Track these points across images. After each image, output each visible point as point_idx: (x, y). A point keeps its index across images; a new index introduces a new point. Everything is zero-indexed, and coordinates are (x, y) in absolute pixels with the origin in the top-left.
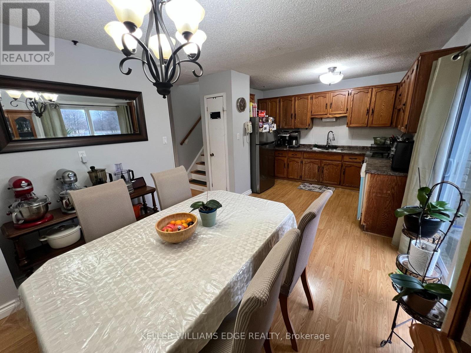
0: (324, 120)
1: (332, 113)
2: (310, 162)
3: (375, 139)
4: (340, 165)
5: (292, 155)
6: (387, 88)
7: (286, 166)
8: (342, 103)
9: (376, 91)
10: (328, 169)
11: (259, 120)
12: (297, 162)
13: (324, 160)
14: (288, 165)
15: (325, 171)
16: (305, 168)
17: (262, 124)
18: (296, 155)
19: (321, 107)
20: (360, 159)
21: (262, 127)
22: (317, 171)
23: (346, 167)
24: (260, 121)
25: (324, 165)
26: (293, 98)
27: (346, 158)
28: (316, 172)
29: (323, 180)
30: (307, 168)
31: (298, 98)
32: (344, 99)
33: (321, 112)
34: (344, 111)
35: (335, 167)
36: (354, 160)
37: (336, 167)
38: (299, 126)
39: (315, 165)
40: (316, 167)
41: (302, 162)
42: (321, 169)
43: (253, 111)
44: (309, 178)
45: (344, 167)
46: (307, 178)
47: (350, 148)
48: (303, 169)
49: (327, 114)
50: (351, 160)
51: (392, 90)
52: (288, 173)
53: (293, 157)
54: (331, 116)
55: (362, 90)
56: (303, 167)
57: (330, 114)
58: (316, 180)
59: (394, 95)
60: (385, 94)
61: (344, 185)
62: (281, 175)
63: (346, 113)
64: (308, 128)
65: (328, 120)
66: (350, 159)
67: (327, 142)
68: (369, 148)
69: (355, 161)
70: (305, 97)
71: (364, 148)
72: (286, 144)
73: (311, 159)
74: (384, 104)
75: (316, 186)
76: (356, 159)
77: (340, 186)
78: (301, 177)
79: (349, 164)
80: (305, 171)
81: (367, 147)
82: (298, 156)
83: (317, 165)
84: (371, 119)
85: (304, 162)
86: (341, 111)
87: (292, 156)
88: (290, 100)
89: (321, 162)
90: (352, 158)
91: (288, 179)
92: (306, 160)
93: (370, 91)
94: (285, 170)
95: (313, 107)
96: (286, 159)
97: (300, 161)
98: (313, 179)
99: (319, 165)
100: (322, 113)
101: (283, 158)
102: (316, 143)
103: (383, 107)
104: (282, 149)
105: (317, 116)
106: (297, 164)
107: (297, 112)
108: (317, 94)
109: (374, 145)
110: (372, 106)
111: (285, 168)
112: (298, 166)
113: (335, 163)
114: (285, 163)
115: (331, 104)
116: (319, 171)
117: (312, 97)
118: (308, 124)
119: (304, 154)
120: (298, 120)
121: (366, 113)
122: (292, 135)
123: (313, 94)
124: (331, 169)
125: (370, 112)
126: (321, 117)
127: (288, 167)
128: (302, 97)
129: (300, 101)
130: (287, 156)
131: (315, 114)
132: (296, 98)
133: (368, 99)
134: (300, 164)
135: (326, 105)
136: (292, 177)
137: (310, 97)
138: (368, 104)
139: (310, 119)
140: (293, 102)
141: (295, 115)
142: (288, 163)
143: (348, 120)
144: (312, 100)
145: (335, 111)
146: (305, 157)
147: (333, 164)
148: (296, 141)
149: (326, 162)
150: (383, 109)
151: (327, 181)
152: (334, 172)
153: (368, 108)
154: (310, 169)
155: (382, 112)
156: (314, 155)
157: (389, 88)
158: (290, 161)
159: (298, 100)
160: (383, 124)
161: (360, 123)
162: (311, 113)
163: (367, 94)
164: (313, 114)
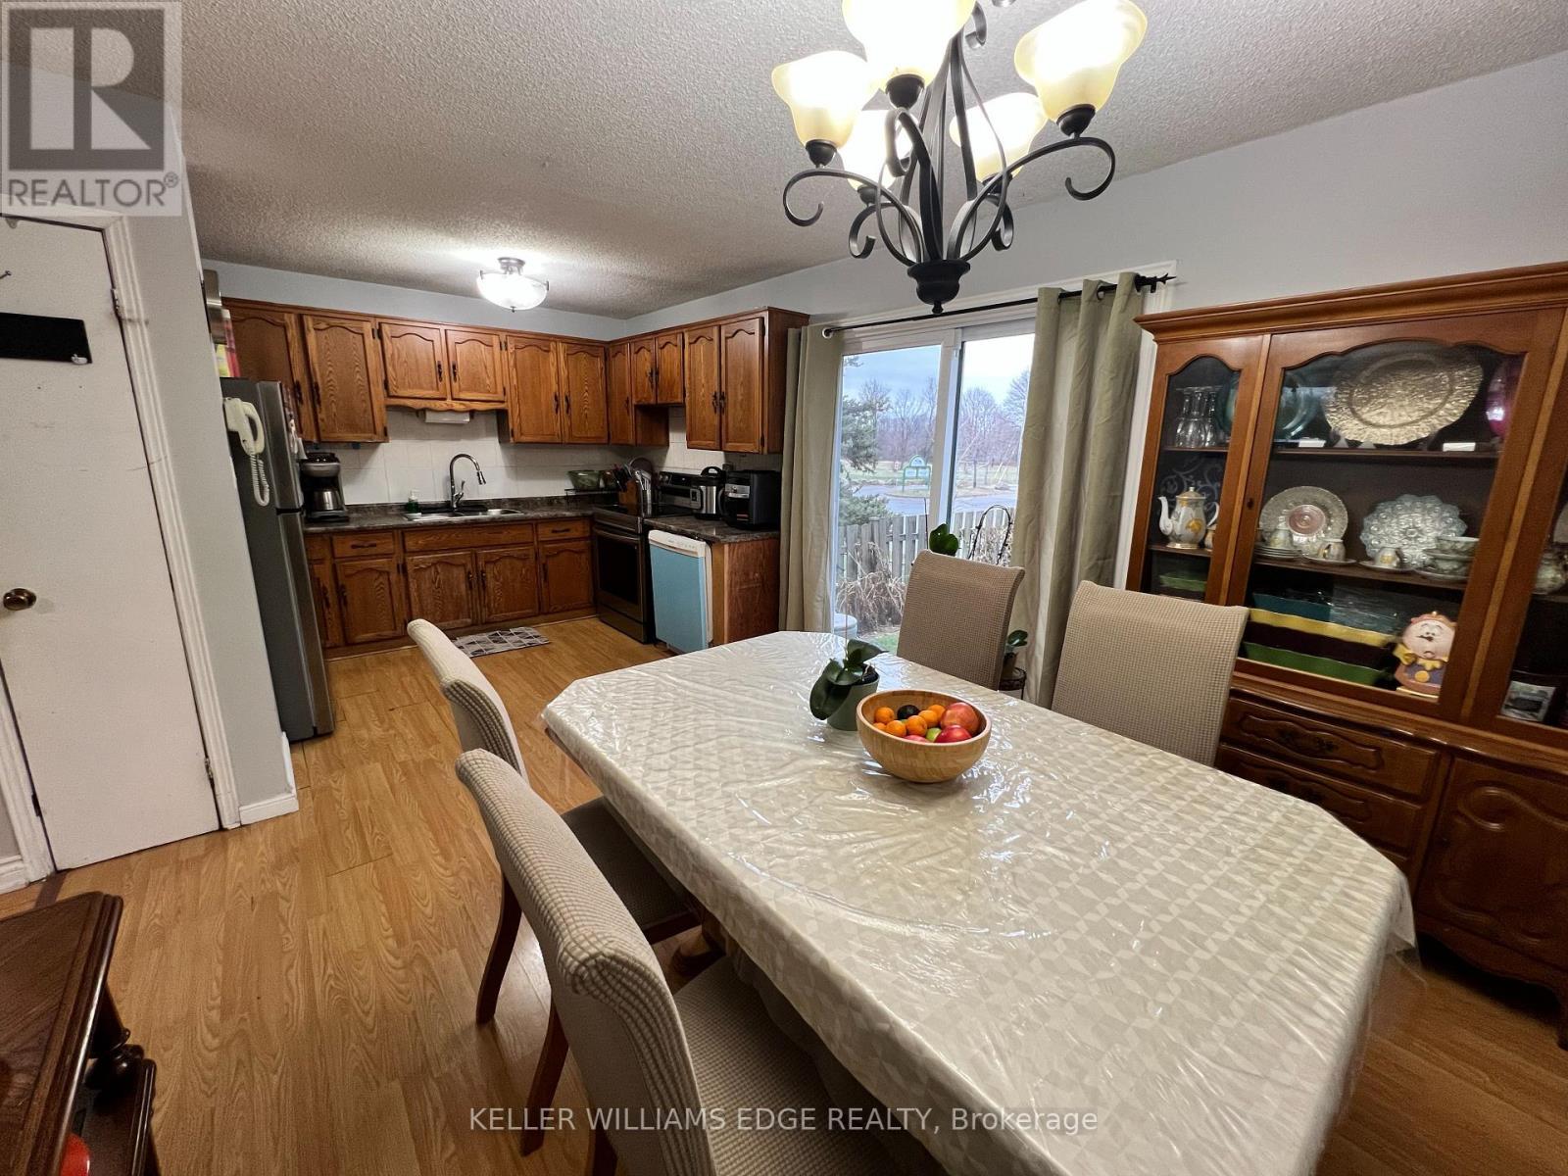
0: (430, 417)
1: (462, 396)
2: (434, 564)
3: (573, 475)
4: (532, 553)
5: (354, 547)
6: (586, 348)
7: (332, 597)
8: (485, 368)
9: (564, 351)
10: (499, 573)
12: (381, 573)
13: (482, 547)
14: (340, 590)
15: (491, 583)
16: (418, 589)
18: (374, 545)
19: (418, 370)
22: (463, 587)
23: (547, 556)
25: (486, 563)
27: (545, 533)
28: (464, 593)
29: (490, 614)
30: (426, 586)
31: (316, 323)
32: (489, 357)
33: (421, 389)
34: (496, 393)
35: (519, 564)
37: (521, 564)
38: (342, 433)
39: (455, 570)
40: (459, 574)
41: (403, 569)
42: (477, 582)
45: (542, 560)
47: (516, 503)
48: (414, 594)
49: (444, 399)
50: (556, 536)
51: (596, 357)
52: (343, 624)
53: (360, 558)
54: (457, 405)
55: (532, 342)
56: (413, 586)
57: (453, 399)
58: (469, 621)
59: (601, 368)
60: (585, 363)
61: (552, 609)
63: (503, 402)
65: (447, 418)
66: (554, 532)
67: (453, 491)
69: (568, 535)
70: (347, 324)
71: (550, 501)
73: (436, 552)
74: (586, 388)
76: (567, 530)
77: (541, 618)
79: (552, 549)
80: (420, 601)
81: (557, 499)
82: (380, 551)
83: (461, 569)
84: (567, 422)
85: (410, 568)
86: (489, 392)
87: (354, 552)
88: (273, 323)
89: (474, 557)
90: (557, 528)
91: (349, 647)
92: (418, 558)
93: (551, 348)
94: (332, 613)
95: (390, 369)
96: (326, 570)
97: (392, 567)
98: (458, 618)
99: (469, 566)
100: (425, 394)
102: (413, 498)
103: (586, 394)
105: (409, 403)
106: (381, 580)
107: (322, 376)
108: (395, 321)
109: (571, 493)
110: (564, 389)
111: (328, 605)
112: (387, 589)
113: (515, 551)
114: (324, 588)
115: (454, 367)
116: (471, 588)
117: (380, 331)
118: (380, 429)
119: (407, 539)
120: (334, 410)
121: (554, 407)
122: (315, 469)
123: (379, 320)
124: (508, 573)
125: (563, 403)
126: (423, 406)
127: (342, 600)
128: (333, 322)
129: (323, 334)
130: (329, 556)
131: (401, 393)
132: (309, 322)
133: (553, 370)
134: (394, 577)
135: (439, 366)
136: (370, 635)
137: (368, 327)
138: (554, 381)
139: (384, 409)
140: (293, 333)
141: (314, 389)
142: (340, 583)
143: (513, 422)
144: (379, 341)
145: (468, 390)
146: (414, 548)
147: (512, 556)
148: (337, 493)
149: (491, 554)
150: (586, 399)
151: (501, 612)
152: (519, 579)
153: (555, 393)
154: (439, 587)
155: (586, 406)
156: (446, 536)
157: (591, 349)
158: (347, 576)
159: (315, 329)
160: (593, 438)
161: (545, 433)
162: (387, 387)
163: (546, 354)
164: (396, 394)
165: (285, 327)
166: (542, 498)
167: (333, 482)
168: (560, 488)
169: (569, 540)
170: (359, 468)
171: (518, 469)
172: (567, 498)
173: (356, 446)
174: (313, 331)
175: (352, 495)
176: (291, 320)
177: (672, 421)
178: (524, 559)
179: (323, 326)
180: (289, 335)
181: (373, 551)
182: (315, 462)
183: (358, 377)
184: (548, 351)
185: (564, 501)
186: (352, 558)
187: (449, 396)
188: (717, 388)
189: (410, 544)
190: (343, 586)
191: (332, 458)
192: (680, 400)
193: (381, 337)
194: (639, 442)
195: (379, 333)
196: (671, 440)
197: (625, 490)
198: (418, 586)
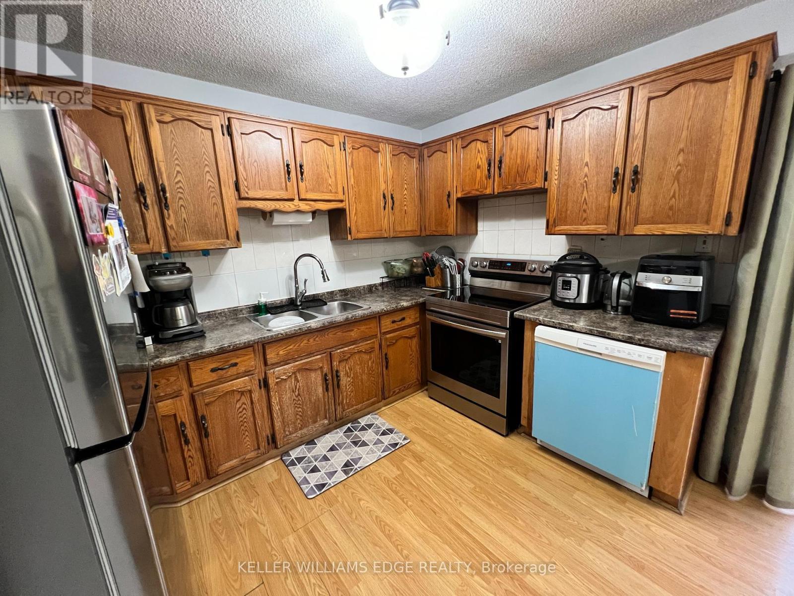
0: (278, 219)
1: (307, 196)
2: (294, 373)
4: (377, 346)
5: (213, 370)
6: (406, 150)
7: (191, 432)
8: (328, 167)
9: (390, 153)
10: (351, 369)
12: (242, 393)
13: (337, 347)
14: (200, 422)
15: (344, 381)
16: (280, 402)
18: (235, 364)
19: (268, 171)
20: (410, 318)
22: (320, 390)
23: (388, 346)
25: (340, 362)
27: (386, 324)
28: (321, 395)
29: (343, 410)
30: (287, 397)
31: (159, 114)
32: (331, 157)
33: (271, 190)
34: (336, 192)
35: (366, 357)
36: (401, 322)
37: (368, 357)
38: (191, 240)
39: (313, 375)
40: (316, 378)
41: (265, 384)
42: (331, 381)
44: (301, 429)
45: (384, 349)
46: (296, 431)
48: (276, 408)
49: (292, 200)
50: (395, 326)
51: (413, 158)
52: (204, 457)
53: (221, 381)
54: (303, 206)
55: (367, 143)
56: (275, 401)
57: (300, 200)
58: (326, 422)
59: (417, 169)
60: (405, 163)
61: (391, 393)
63: (342, 201)
65: (292, 220)
66: (394, 322)
67: (297, 288)
69: (404, 323)
70: (194, 118)
73: (295, 360)
74: (406, 186)
76: (403, 319)
78: (273, 440)
79: (392, 338)
80: (282, 413)
81: (375, 285)
82: (241, 369)
83: (319, 373)
85: (272, 382)
86: (331, 192)
87: (214, 376)
88: (108, 113)
89: (329, 359)
90: (396, 319)
91: (211, 476)
92: (278, 370)
93: (381, 149)
94: (192, 451)
95: (240, 169)
96: (181, 404)
97: (254, 385)
98: (315, 422)
99: (325, 369)
103: (406, 192)
105: (260, 205)
106: (243, 399)
107: (169, 177)
108: (243, 116)
109: (385, 280)
110: (390, 188)
111: (187, 442)
112: (248, 407)
113: (363, 346)
114: (183, 424)
115: (301, 166)
116: (327, 390)
117: (229, 127)
118: (232, 234)
119: (268, 351)
120: (184, 216)
121: (382, 205)
122: (165, 283)
123: (229, 115)
124: (357, 368)
125: (389, 200)
126: (273, 208)
127: (203, 431)
128: (177, 113)
129: (169, 128)
130: (185, 386)
131: (252, 194)
132: (151, 113)
133: (381, 170)
134: (255, 396)
135: (288, 165)
136: (234, 462)
137: (217, 122)
138: (382, 180)
139: (236, 213)
140: (133, 124)
141: (161, 191)
142: (200, 415)
143: (352, 220)
144: (228, 138)
145: (313, 190)
146: (274, 361)
147: (361, 351)
148: (190, 305)
149: (343, 352)
150: (405, 196)
151: (353, 406)
152: (366, 372)
153: (384, 191)
154: (299, 395)
155: (405, 203)
156: (305, 342)
157: (410, 151)
158: (207, 405)
159: (159, 122)
160: (411, 231)
161: (375, 230)
162: (237, 188)
163: (376, 154)
164: (246, 195)
165: (122, 118)
166: (364, 287)
167: (185, 296)
168: (376, 276)
169: (405, 328)
170: (210, 274)
172: (382, 284)
173: (206, 253)
174: (156, 125)
175: (204, 303)
176: (129, 109)
177: (481, 212)
178: (369, 352)
179: (167, 118)
180: (128, 128)
181: (233, 370)
182: (165, 274)
183: (208, 177)
184: (377, 152)
185: (380, 288)
186: (211, 385)
187: (297, 197)
188: (619, 163)
189: (271, 356)
190: (203, 417)
191: (183, 269)
192: (538, 185)
193: (230, 134)
194: (459, 232)
195: (229, 130)
196: (480, 228)
197: (433, 275)
198: (279, 398)
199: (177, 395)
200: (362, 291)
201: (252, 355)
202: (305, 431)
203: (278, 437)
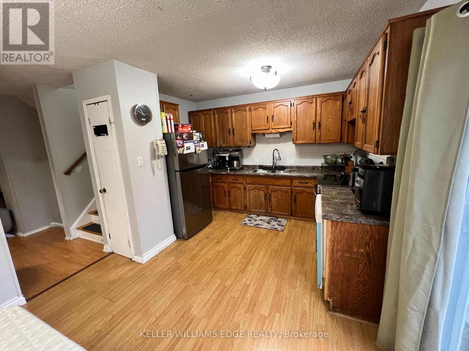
0: (266, 136)
1: (275, 127)
2: (255, 189)
3: (325, 157)
4: (290, 191)
5: (233, 179)
6: (332, 98)
7: (227, 194)
8: (285, 115)
9: (320, 101)
10: (276, 196)
11: (176, 137)
12: (239, 189)
13: (272, 185)
14: (229, 192)
15: (273, 199)
16: (249, 196)
17: (181, 142)
18: (238, 180)
19: (261, 120)
20: (311, 183)
21: (183, 146)
22: (263, 199)
23: (296, 193)
24: (178, 138)
25: (271, 191)
26: (229, 110)
27: (296, 183)
28: (263, 201)
29: (272, 210)
30: (251, 195)
32: (286, 110)
33: (262, 127)
34: (288, 125)
36: (305, 184)
37: (285, 194)
38: (239, 143)
40: (262, 193)
41: (245, 188)
42: (268, 197)
43: (167, 125)
44: (255, 208)
45: (294, 194)
46: (253, 209)
47: (299, 168)
48: (248, 198)
49: (269, 129)
50: (301, 185)
51: (338, 100)
52: (230, 202)
53: (234, 183)
54: (273, 131)
55: (305, 100)
56: (248, 195)
57: (272, 129)
58: (264, 211)
59: (340, 106)
60: (331, 104)
61: (296, 215)
62: (222, 206)
63: (290, 128)
64: (251, 147)
65: (271, 136)
66: (300, 183)
67: (274, 162)
68: (320, 168)
70: (242, 108)
71: (314, 168)
72: (227, 166)
73: (256, 184)
74: (331, 116)
75: (264, 218)
76: (307, 183)
77: (292, 217)
78: (246, 207)
79: (300, 190)
80: (250, 200)
81: (317, 167)
82: (240, 182)
83: (263, 192)
84: (318, 134)
85: (247, 189)
86: (285, 124)
87: (233, 181)
88: (226, 113)
89: (267, 188)
90: (302, 182)
91: (230, 209)
92: (250, 186)
93: (314, 101)
94: (227, 199)
95: (253, 121)
96: (226, 185)
97: (242, 187)
98: (260, 209)
99: (265, 191)
100: (264, 128)
101: (222, 184)
102: (261, 164)
103: (330, 119)
104: (220, 173)
105: (260, 132)
106: (239, 191)
107: (235, 126)
108: (255, 104)
109: (323, 165)
110: (318, 118)
111: (226, 196)
112: (240, 194)
113: (283, 188)
114: (226, 191)
115: (273, 116)
116: (266, 199)
118: (249, 142)
119: (247, 179)
120: (238, 136)
121: (313, 127)
122: (232, 154)
123: (251, 105)
124: (280, 197)
125: (317, 125)
126: (263, 132)
127: (229, 195)
128: (239, 109)
129: (237, 113)
130: (227, 181)
131: (255, 129)
132: (233, 110)
134: (243, 191)
135: (268, 118)
136: (235, 207)
137: (248, 108)
138: (313, 117)
139: (251, 135)
140: (229, 114)
141: (233, 130)
142: (229, 190)
143: (294, 136)
144: (250, 112)
145: (278, 125)
146: (249, 182)
147: (281, 190)
148: (238, 162)
149: (273, 188)
150: (330, 122)
151: (276, 211)
152: (284, 200)
153: (314, 121)
154: (255, 197)
155: (329, 125)
156: (259, 179)
157: (335, 98)
158: (231, 188)
159: (234, 112)
160: (333, 140)
161: (308, 139)
162: (252, 128)
163: (311, 104)
164: (254, 129)
165: (228, 113)
166: (310, 167)
167: (237, 159)
168: (319, 162)
169: (308, 187)
170: (249, 154)
171: (301, 154)
174: (234, 113)
175: (246, 162)
178: (287, 192)
179: (236, 111)
181: (237, 181)
182: (232, 152)
183: (244, 125)
184: (312, 103)
186: (232, 183)
191: (237, 151)
192: (354, 117)
195: (250, 110)
198: (249, 195)
199: (225, 183)
200: (308, 168)
201: (243, 179)
202: (256, 210)
203: (247, 207)
